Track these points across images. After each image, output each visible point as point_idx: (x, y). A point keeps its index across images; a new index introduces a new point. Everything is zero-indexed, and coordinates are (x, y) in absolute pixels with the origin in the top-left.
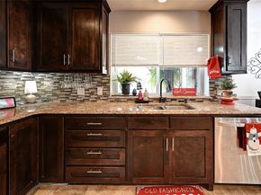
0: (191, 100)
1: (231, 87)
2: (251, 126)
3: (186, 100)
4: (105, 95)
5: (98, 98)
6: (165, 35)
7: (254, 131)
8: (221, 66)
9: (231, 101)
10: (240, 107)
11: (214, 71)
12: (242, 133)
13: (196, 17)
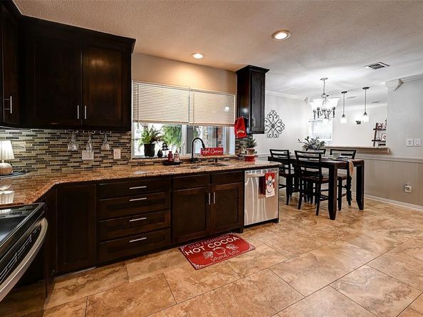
0: (220, 159)
1: (253, 146)
2: (268, 175)
3: (216, 159)
4: (123, 158)
5: (115, 162)
6: (196, 91)
7: (270, 178)
8: (246, 126)
9: (253, 157)
10: (258, 163)
11: (239, 131)
12: (262, 182)
13: (224, 76)
